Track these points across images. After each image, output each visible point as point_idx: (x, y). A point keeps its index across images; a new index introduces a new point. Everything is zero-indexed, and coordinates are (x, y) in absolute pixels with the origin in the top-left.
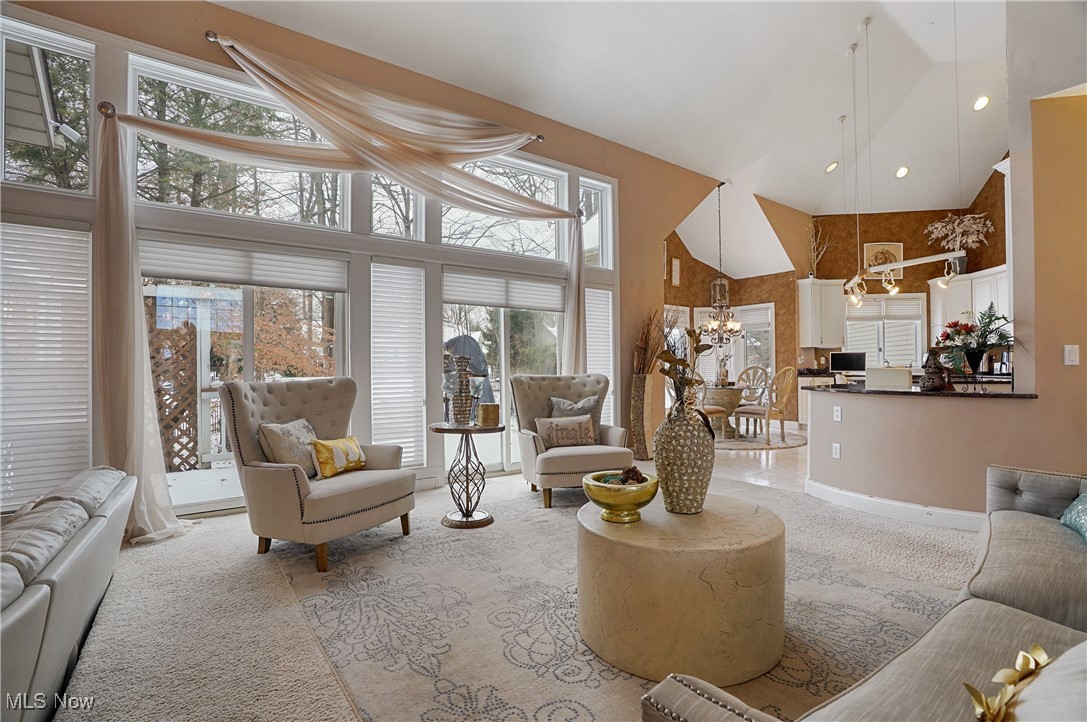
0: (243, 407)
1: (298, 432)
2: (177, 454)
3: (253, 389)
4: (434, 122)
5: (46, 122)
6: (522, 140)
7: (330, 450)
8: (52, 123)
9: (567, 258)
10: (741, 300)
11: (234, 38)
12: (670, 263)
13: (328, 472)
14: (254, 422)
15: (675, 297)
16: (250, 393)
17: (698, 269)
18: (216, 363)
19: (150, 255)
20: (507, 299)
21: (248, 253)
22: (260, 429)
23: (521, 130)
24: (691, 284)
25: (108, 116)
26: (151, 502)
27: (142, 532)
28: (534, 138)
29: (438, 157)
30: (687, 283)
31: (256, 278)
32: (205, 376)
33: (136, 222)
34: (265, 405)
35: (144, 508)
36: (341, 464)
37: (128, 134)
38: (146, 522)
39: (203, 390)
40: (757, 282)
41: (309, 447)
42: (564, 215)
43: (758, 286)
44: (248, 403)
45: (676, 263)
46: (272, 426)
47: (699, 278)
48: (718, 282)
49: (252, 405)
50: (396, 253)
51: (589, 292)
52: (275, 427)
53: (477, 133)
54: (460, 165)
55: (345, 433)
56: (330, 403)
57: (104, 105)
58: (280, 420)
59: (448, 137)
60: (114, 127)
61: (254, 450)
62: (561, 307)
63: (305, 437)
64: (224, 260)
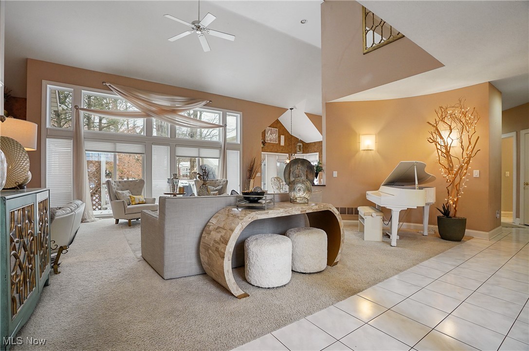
0: (111, 186)
1: (126, 193)
2: (95, 200)
3: (115, 182)
4: (173, 101)
5: (57, 104)
6: (204, 103)
7: (134, 198)
8: (59, 104)
9: (222, 141)
10: (308, 151)
11: (110, 83)
12: (279, 137)
13: (133, 204)
14: (114, 190)
15: (282, 150)
16: (114, 183)
17: (293, 139)
18: (107, 175)
19: (87, 145)
20: (199, 154)
21: (115, 143)
22: (116, 192)
23: (203, 100)
24: (289, 145)
25: (77, 109)
26: (88, 212)
27: (86, 219)
28: (208, 102)
29: (174, 111)
30: (288, 144)
31: (117, 151)
32: (104, 179)
33: (84, 136)
34: (118, 186)
35: (86, 213)
36: (137, 202)
37: (82, 113)
38: (86, 217)
39: (103, 184)
40: (314, 144)
41: (129, 197)
42: (221, 126)
43: (314, 146)
44: (113, 185)
45: (283, 137)
46: (119, 191)
47: (293, 142)
48: (299, 144)
49: (114, 186)
50: (160, 141)
51: (229, 152)
52: (120, 192)
53: (188, 102)
54: (182, 114)
55: (140, 195)
56: (137, 186)
57: (76, 106)
58: (122, 190)
59: (177, 105)
60: (79, 112)
61: (114, 197)
62: (218, 157)
63: (128, 195)
64: (108, 146)
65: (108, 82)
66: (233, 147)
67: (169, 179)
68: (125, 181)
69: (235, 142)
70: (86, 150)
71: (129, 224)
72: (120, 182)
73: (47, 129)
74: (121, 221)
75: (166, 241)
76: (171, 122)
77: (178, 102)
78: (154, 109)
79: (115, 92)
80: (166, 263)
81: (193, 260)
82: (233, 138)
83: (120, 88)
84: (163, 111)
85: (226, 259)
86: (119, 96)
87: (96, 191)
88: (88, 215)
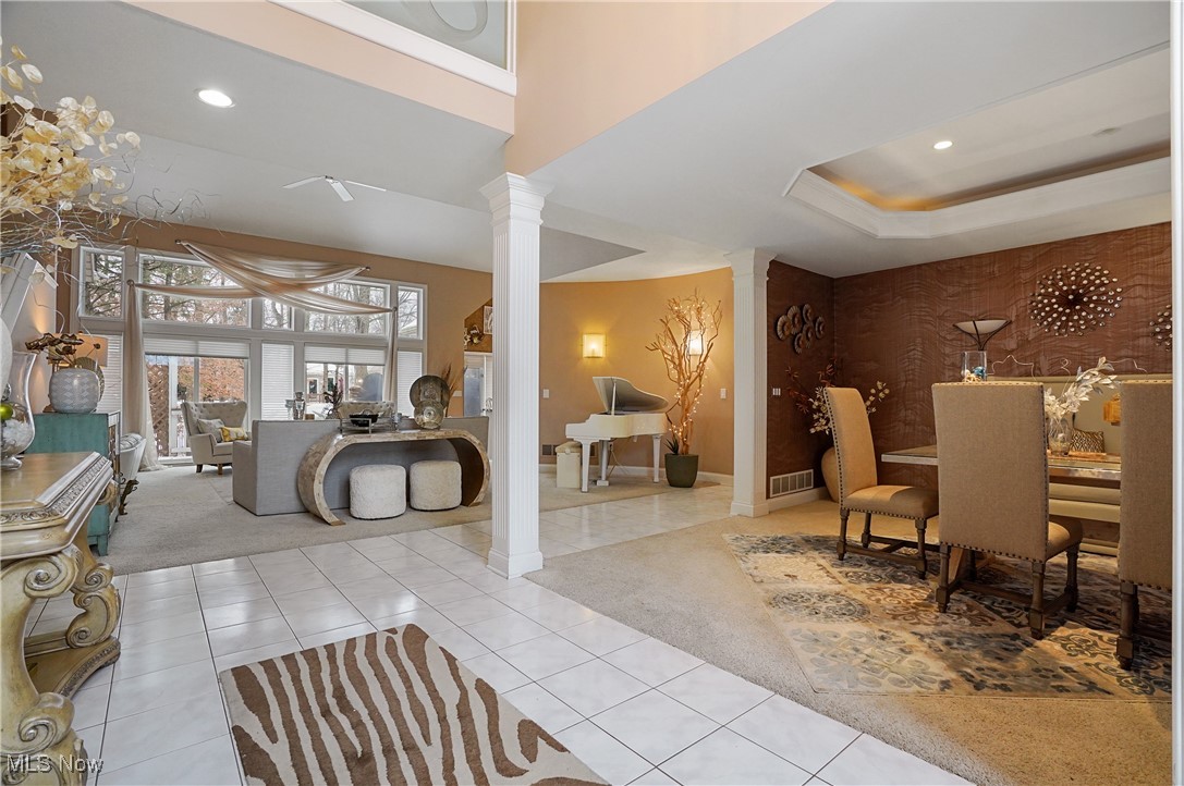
1: (216, 423)
3: (196, 405)
4: (300, 269)
6: (356, 271)
7: (229, 431)
9: (388, 335)
11: (189, 242)
13: (227, 440)
14: (196, 419)
16: (194, 407)
19: (149, 344)
20: (347, 358)
21: (196, 341)
22: (198, 422)
23: (355, 266)
25: (131, 285)
27: (145, 466)
28: (364, 269)
29: (300, 286)
31: (200, 353)
32: (175, 402)
33: (143, 329)
34: (202, 412)
35: (148, 455)
36: (234, 437)
37: (140, 291)
38: (147, 462)
39: (172, 410)
41: (220, 430)
42: (388, 311)
44: (193, 411)
46: (203, 420)
49: (195, 412)
50: (277, 338)
51: (402, 355)
52: (205, 421)
53: (328, 271)
54: (316, 290)
55: (239, 426)
56: (233, 413)
57: (129, 281)
58: (208, 419)
59: (307, 276)
60: (134, 291)
61: (195, 429)
62: (382, 362)
63: (218, 426)
64: (185, 346)
65: (184, 240)
66: (410, 346)
67: (288, 401)
68: (214, 405)
69: (414, 336)
70: (147, 354)
71: (220, 473)
72: (204, 406)
73: (80, 319)
74: (206, 468)
75: (259, 470)
76: (295, 305)
77: (309, 271)
78: (265, 283)
79: (195, 254)
80: (259, 497)
81: (293, 494)
82: (409, 331)
83: (207, 250)
84: (280, 287)
85: (316, 482)
86: (204, 263)
87: (161, 424)
88: (150, 461)
